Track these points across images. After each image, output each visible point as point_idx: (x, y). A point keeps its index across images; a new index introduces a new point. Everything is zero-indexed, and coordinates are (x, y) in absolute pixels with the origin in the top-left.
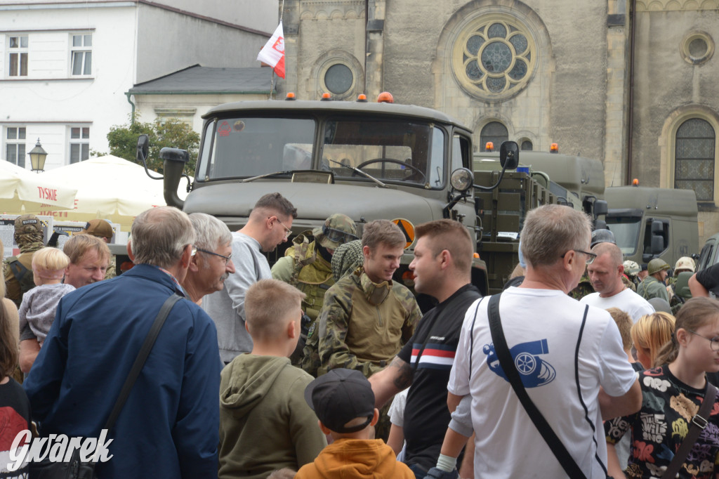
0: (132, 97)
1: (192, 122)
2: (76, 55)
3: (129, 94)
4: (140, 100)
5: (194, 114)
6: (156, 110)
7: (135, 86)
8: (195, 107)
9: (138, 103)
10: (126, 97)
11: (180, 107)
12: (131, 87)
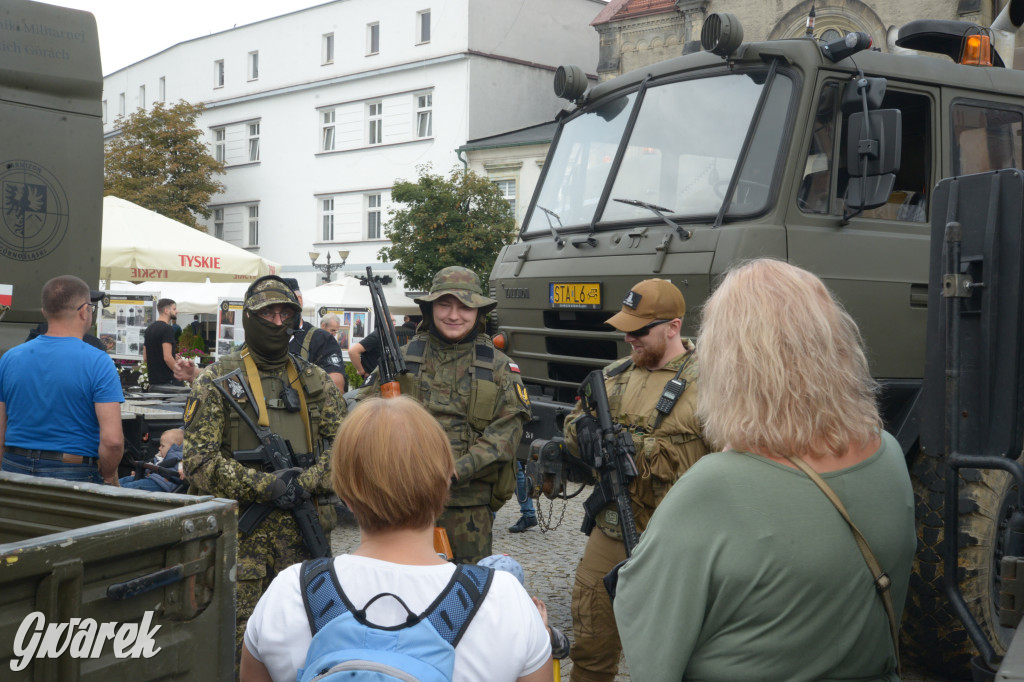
0: (463, 154)
1: (518, 176)
2: (423, 116)
3: (459, 151)
4: (471, 157)
5: (520, 167)
6: (485, 166)
7: (468, 142)
8: (520, 160)
9: (470, 160)
10: (456, 154)
11: (508, 161)
12: (464, 143)
